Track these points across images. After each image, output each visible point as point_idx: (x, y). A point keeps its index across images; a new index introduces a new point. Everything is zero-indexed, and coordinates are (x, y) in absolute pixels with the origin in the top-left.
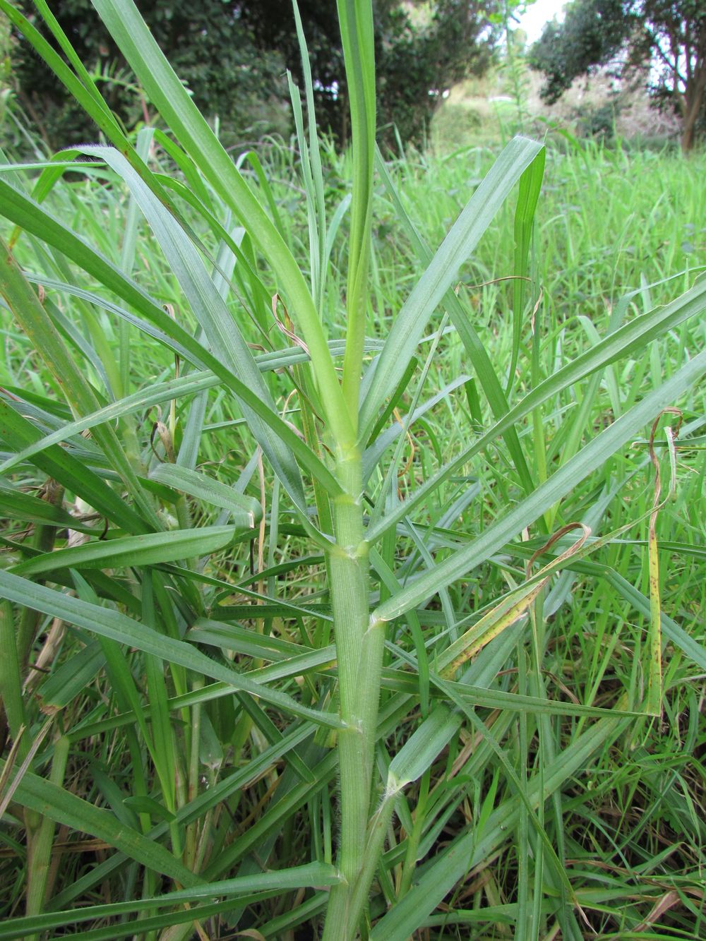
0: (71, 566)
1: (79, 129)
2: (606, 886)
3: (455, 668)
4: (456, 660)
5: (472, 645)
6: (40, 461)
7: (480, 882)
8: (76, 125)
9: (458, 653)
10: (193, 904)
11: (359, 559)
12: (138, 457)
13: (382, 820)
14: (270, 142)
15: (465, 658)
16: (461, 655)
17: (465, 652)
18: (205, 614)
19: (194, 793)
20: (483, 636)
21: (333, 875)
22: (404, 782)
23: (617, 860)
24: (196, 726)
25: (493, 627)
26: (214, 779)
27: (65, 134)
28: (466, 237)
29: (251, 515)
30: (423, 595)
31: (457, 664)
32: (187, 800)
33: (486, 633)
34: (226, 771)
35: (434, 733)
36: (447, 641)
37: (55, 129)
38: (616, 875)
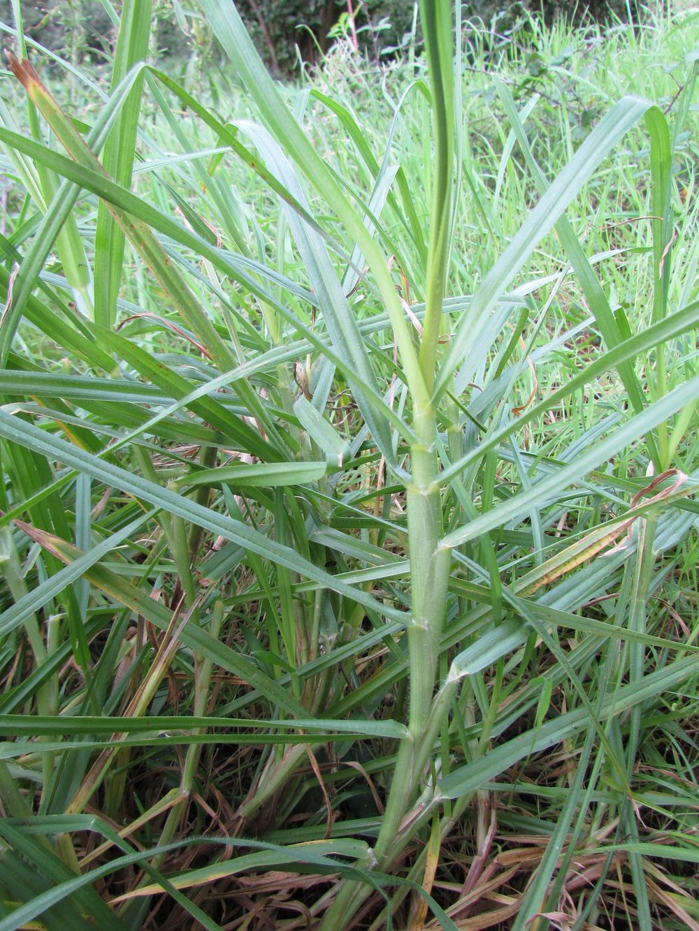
0: (224, 481)
1: (294, 14)
2: (676, 794)
3: (537, 588)
4: (537, 581)
5: (554, 571)
6: (194, 406)
7: (564, 768)
8: (291, 9)
9: (540, 576)
10: (304, 731)
11: (429, 496)
12: (288, 387)
13: (443, 699)
14: (469, 27)
15: (545, 581)
16: (542, 578)
17: (546, 576)
18: (325, 523)
19: (314, 655)
20: (565, 564)
21: (403, 732)
22: (463, 674)
23: (688, 775)
24: (317, 606)
25: (575, 558)
26: (329, 647)
27: (282, 20)
28: (550, 212)
29: (340, 457)
30: (481, 530)
31: (539, 585)
32: (308, 660)
33: (568, 562)
34: (340, 643)
35: (501, 639)
36: (531, 565)
37: (272, 16)
38: (686, 788)
